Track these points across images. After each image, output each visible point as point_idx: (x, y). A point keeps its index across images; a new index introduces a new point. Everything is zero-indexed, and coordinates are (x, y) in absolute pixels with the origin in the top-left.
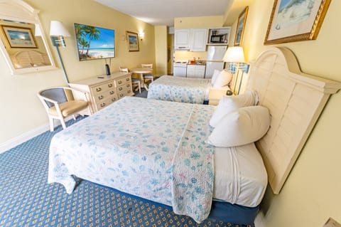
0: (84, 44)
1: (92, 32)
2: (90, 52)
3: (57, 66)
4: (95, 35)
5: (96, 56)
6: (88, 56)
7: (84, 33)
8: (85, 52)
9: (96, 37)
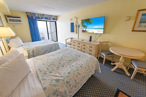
0: (84, 26)
1: (89, 21)
2: (87, 30)
3: (77, 33)
4: (90, 22)
5: (90, 32)
6: (86, 31)
7: (85, 22)
8: (84, 29)
9: (91, 23)
